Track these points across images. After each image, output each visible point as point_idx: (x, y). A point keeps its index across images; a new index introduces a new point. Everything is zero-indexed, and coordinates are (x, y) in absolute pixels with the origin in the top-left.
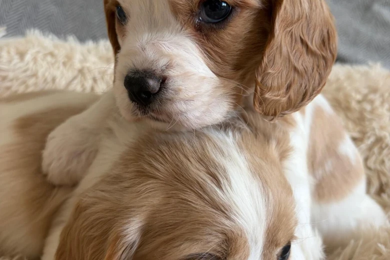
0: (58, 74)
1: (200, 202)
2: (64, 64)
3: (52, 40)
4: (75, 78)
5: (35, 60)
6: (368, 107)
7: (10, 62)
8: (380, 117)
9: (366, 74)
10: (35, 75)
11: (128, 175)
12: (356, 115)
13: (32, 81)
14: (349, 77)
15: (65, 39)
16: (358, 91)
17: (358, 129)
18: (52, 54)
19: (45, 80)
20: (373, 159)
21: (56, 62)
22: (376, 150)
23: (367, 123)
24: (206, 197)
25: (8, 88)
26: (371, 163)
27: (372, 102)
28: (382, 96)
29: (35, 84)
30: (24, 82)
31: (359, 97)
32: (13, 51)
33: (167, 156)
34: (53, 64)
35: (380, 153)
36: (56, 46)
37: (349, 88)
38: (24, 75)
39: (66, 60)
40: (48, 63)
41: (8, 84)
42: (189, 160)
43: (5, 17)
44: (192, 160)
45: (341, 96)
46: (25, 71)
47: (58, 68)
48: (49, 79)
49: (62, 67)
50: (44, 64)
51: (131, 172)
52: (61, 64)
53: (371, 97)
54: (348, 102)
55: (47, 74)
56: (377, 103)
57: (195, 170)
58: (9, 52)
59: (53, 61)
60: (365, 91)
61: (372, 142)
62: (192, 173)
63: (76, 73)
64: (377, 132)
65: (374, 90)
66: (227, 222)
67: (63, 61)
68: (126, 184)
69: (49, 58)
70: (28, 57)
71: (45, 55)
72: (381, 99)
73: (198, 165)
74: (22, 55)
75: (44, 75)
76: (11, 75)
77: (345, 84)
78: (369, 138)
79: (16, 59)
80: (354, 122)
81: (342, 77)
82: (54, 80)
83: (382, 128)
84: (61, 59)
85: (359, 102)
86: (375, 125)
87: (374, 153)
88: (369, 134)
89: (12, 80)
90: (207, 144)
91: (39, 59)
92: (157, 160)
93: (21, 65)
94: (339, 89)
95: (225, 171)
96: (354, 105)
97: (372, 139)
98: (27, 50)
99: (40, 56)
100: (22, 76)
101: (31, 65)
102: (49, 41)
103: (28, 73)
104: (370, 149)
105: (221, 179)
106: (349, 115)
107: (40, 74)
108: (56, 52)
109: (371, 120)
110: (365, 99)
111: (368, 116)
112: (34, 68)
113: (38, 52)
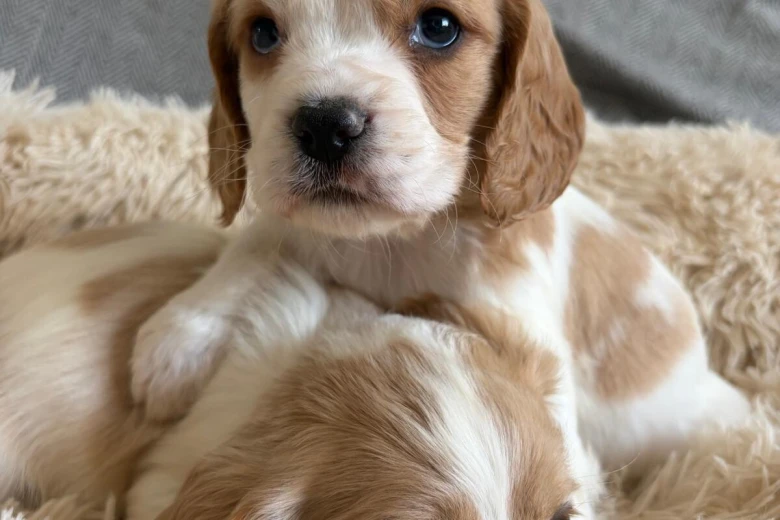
0: (151, 170)
1: (394, 453)
2: (162, 150)
3: (138, 104)
4: (181, 176)
5: (108, 145)
6: (722, 207)
7: (65, 151)
8: (744, 225)
9: (720, 146)
10: (109, 174)
11: (278, 422)
12: (701, 223)
13: (104, 186)
14: (688, 152)
15: (162, 103)
16: (704, 179)
17: (703, 249)
18: (139, 134)
19: (129, 182)
20: (733, 304)
21: (146, 147)
22: (738, 287)
23: (721, 238)
24: (404, 444)
25: (64, 200)
26: (729, 312)
27: (729, 198)
28: (750, 185)
29: (112, 190)
30: (91, 188)
31: (706, 189)
32: (69, 133)
33: (337, 384)
34: (141, 152)
35: (746, 293)
36: (145, 118)
37: (686, 173)
38: (91, 175)
39: (164, 141)
40: (132, 150)
41: (63, 192)
42: (375, 386)
43: (50, 59)
44: (380, 386)
45: (672, 188)
46: (93, 167)
47: (151, 158)
48: (136, 180)
49: (157, 157)
50: (126, 152)
51: (284, 416)
52: (156, 151)
53: (728, 187)
54: (685, 198)
55: (131, 172)
56: (740, 199)
57: (384, 402)
58: (62, 135)
59: (142, 145)
60: (717, 177)
61: (730, 273)
62: (378, 406)
63: (183, 166)
64: (739, 252)
65: (735, 175)
66: (439, 484)
67: (159, 143)
68: (274, 436)
69: (134, 141)
70: (96, 142)
71: (127, 135)
72: (747, 193)
73: (389, 393)
74: (85, 138)
75: (125, 173)
76: (68, 176)
77: (680, 166)
78: (723, 266)
79: (75, 146)
80: (697, 236)
81: (675, 153)
82: (144, 181)
83: (748, 245)
84: (155, 140)
85: (707, 198)
86: (734, 240)
87: (734, 294)
88: (724, 259)
89: (69, 185)
90: (406, 359)
91: (116, 144)
92: (323, 393)
93: (84, 156)
94: (669, 175)
95: (432, 398)
96: (696, 204)
97: (730, 267)
98: (94, 130)
99: (118, 136)
100: (88, 177)
101: (102, 155)
102: (131, 109)
103: (98, 171)
104: (728, 284)
105: (427, 412)
106: (688, 223)
107: (119, 172)
108: (146, 128)
109: (728, 232)
110: (718, 192)
111: (722, 224)
112: (107, 162)
113: (114, 131)
